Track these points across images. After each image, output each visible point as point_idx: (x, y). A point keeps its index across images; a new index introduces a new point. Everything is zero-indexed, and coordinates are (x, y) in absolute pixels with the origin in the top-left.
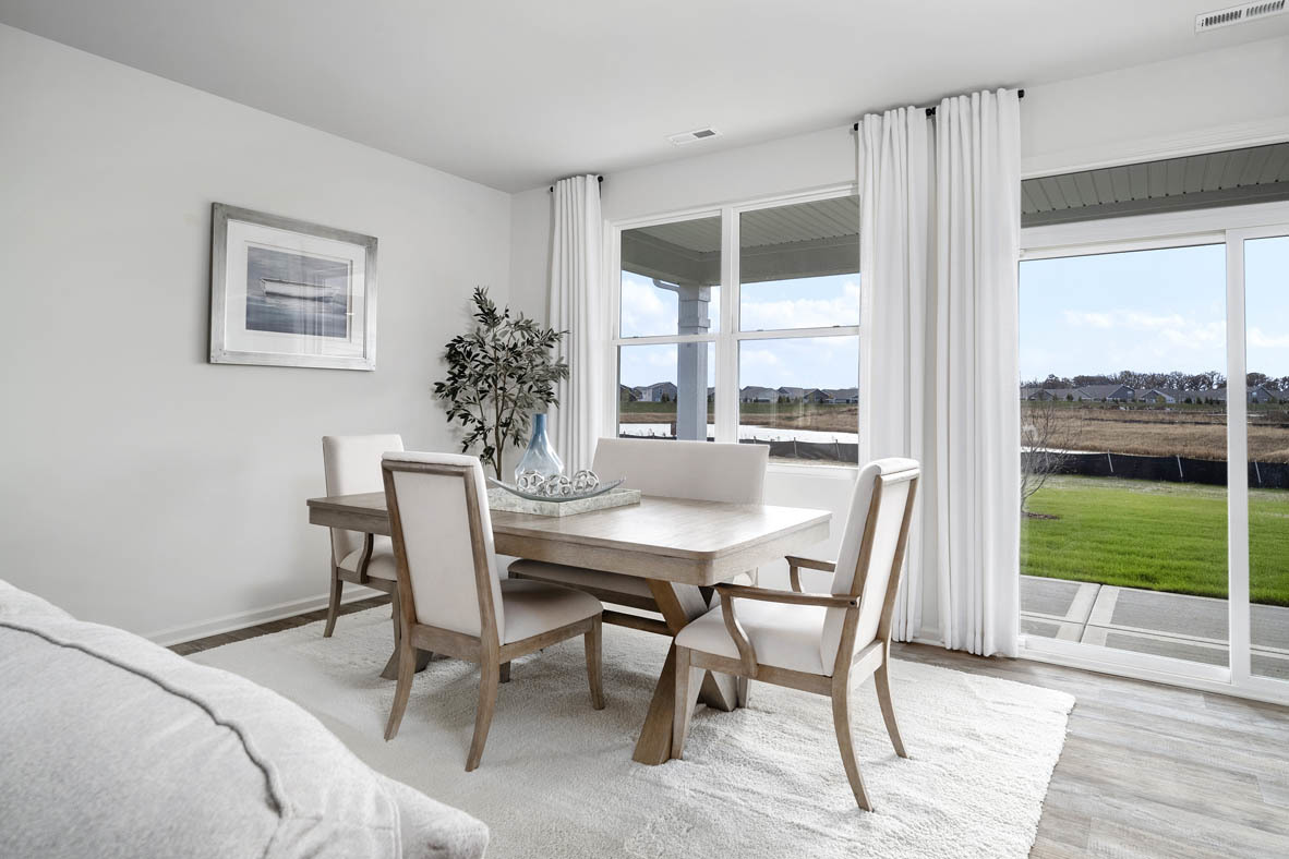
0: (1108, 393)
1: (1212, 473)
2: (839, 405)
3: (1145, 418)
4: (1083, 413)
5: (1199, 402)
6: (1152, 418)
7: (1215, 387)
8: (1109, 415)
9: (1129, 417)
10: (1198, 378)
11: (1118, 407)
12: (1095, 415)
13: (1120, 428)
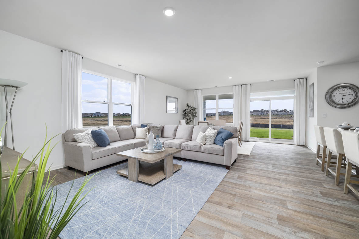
0: (259, 113)
1: (267, 126)
2: (210, 116)
3: (265, 118)
4: (255, 117)
5: (275, 115)
6: (267, 118)
7: (278, 112)
8: (259, 117)
9: (263, 118)
10: (275, 110)
11: (261, 116)
12: (257, 117)
13: (261, 120)
